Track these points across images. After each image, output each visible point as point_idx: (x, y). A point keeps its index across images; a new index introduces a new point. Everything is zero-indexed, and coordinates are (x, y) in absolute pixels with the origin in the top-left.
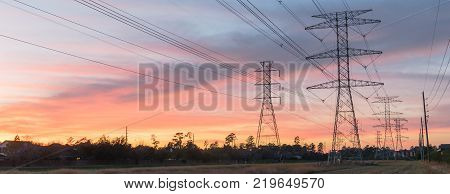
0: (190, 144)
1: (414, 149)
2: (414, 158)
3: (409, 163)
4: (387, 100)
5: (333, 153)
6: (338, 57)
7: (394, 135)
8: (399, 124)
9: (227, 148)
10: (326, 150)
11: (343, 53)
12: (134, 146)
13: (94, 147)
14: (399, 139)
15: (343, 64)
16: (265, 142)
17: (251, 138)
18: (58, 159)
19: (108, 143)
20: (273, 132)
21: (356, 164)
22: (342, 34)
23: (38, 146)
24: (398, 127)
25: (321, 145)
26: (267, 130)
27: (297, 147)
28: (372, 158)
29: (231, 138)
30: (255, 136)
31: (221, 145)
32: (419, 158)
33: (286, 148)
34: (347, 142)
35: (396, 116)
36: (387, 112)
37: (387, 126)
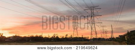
0: (57, 37)
1: (110, 38)
2: (110, 41)
3: (109, 42)
4: (103, 26)
5: (91, 39)
6: (92, 16)
7: (105, 35)
8: (106, 32)
9: (66, 38)
10: (89, 38)
11: (93, 15)
12: (44, 37)
13: (34, 37)
14: (106, 36)
15: (93, 18)
16: (75, 36)
17: (71, 35)
18: (25, 40)
19: (38, 36)
20: (77, 34)
21: (97, 42)
22: (92, 11)
23: (21, 37)
24: (106, 33)
25: (88, 37)
26: (75, 33)
27: (82, 38)
28: (100, 40)
29: (67, 35)
30: (72, 35)
31: (64, 37)
32: (111, 40)
33: (80, 38)
34: (94, 36)
35: (105, 30)
36: (103, 29)
37: (103, 33)
